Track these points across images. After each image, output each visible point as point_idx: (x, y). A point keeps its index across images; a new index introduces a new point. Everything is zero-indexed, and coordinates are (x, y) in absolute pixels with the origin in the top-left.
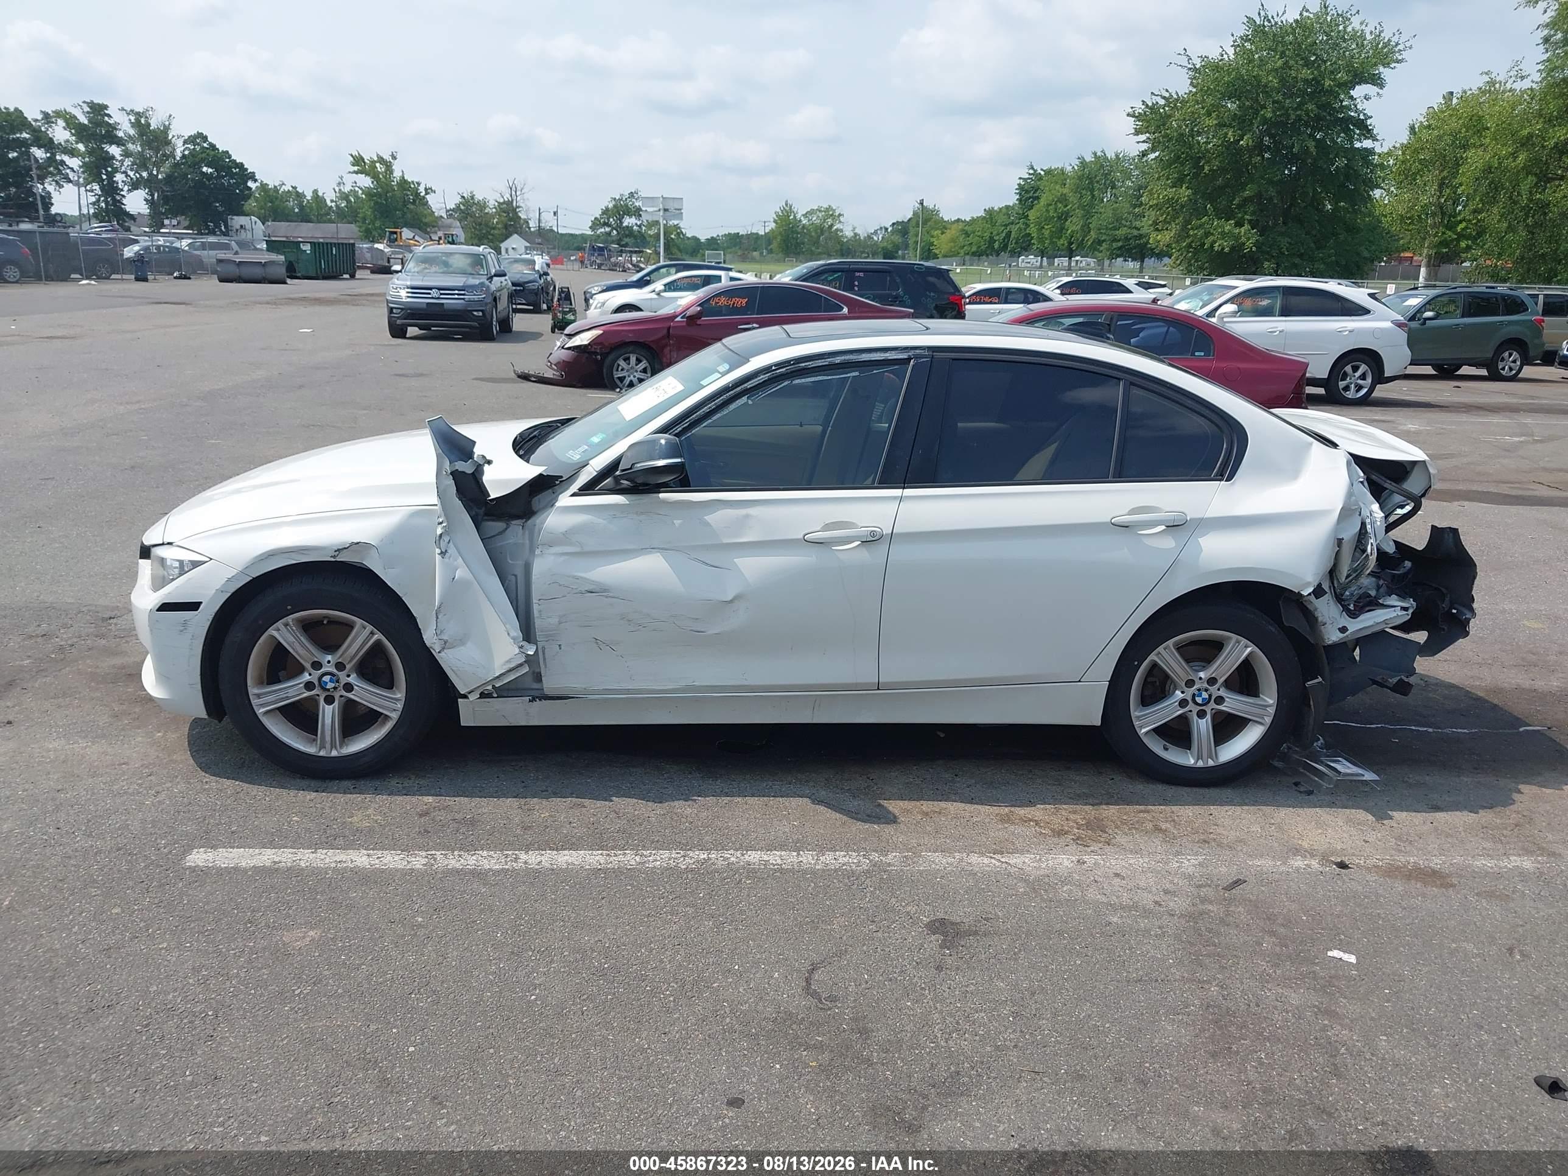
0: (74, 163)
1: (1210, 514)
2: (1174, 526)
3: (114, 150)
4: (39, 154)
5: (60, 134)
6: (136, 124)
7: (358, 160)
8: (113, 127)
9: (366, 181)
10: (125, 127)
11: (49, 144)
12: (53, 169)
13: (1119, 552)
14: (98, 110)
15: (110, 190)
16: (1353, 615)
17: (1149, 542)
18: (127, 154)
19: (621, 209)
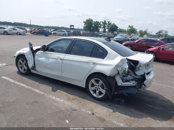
0: (102, 26)
1: (99, 63)
2: (94, 64)
3: (106, 25)
4: (99, 25)
5: (102, 23)
6: (108, 23)
7: (129, 26)
8: (106, 23)
9: (130, 28)
10: (107, 23)
11: (100, 25)
12: (100, 27)
13: (86, 66)
14: (105, 21)
15: (105, 29)
16: (124, 82)
17: (90, 65)
18: (107, 25)
19: (160, 32)
